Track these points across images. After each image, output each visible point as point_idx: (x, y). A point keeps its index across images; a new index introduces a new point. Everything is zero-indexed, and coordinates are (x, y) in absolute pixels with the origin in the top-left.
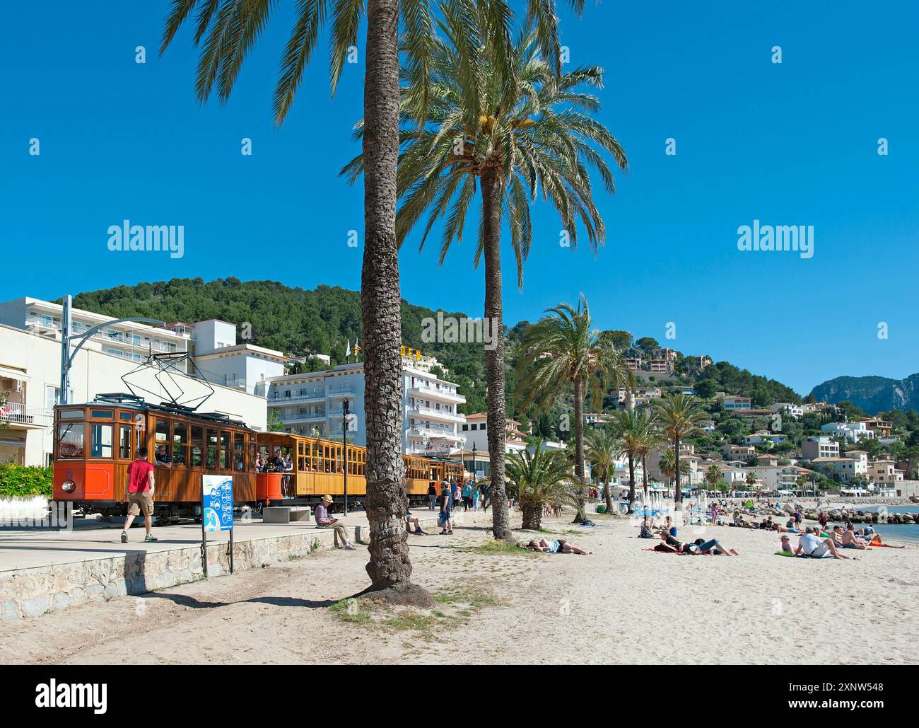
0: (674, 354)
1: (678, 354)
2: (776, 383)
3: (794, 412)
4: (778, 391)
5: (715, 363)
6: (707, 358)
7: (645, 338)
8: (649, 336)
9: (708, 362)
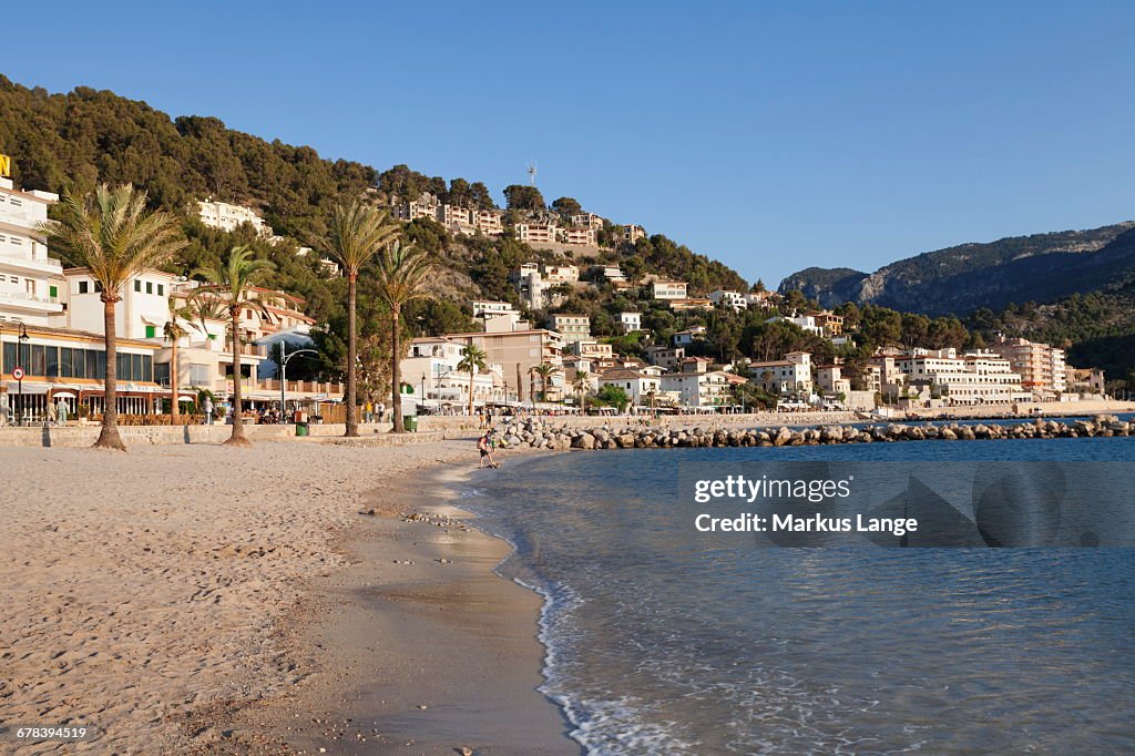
0: (600, 222)
1: (605, 222)
2: (719, 265)
3: (737, 302)
4: (720, 275)
5: (649, 237)
6: (639, 228)
7: (563, 199)
8: (568, 196)
9: (641, 233)
